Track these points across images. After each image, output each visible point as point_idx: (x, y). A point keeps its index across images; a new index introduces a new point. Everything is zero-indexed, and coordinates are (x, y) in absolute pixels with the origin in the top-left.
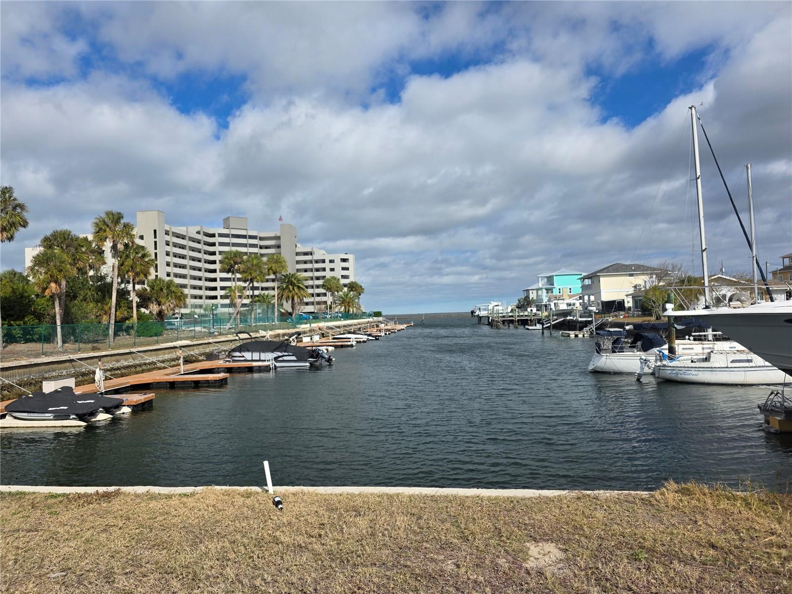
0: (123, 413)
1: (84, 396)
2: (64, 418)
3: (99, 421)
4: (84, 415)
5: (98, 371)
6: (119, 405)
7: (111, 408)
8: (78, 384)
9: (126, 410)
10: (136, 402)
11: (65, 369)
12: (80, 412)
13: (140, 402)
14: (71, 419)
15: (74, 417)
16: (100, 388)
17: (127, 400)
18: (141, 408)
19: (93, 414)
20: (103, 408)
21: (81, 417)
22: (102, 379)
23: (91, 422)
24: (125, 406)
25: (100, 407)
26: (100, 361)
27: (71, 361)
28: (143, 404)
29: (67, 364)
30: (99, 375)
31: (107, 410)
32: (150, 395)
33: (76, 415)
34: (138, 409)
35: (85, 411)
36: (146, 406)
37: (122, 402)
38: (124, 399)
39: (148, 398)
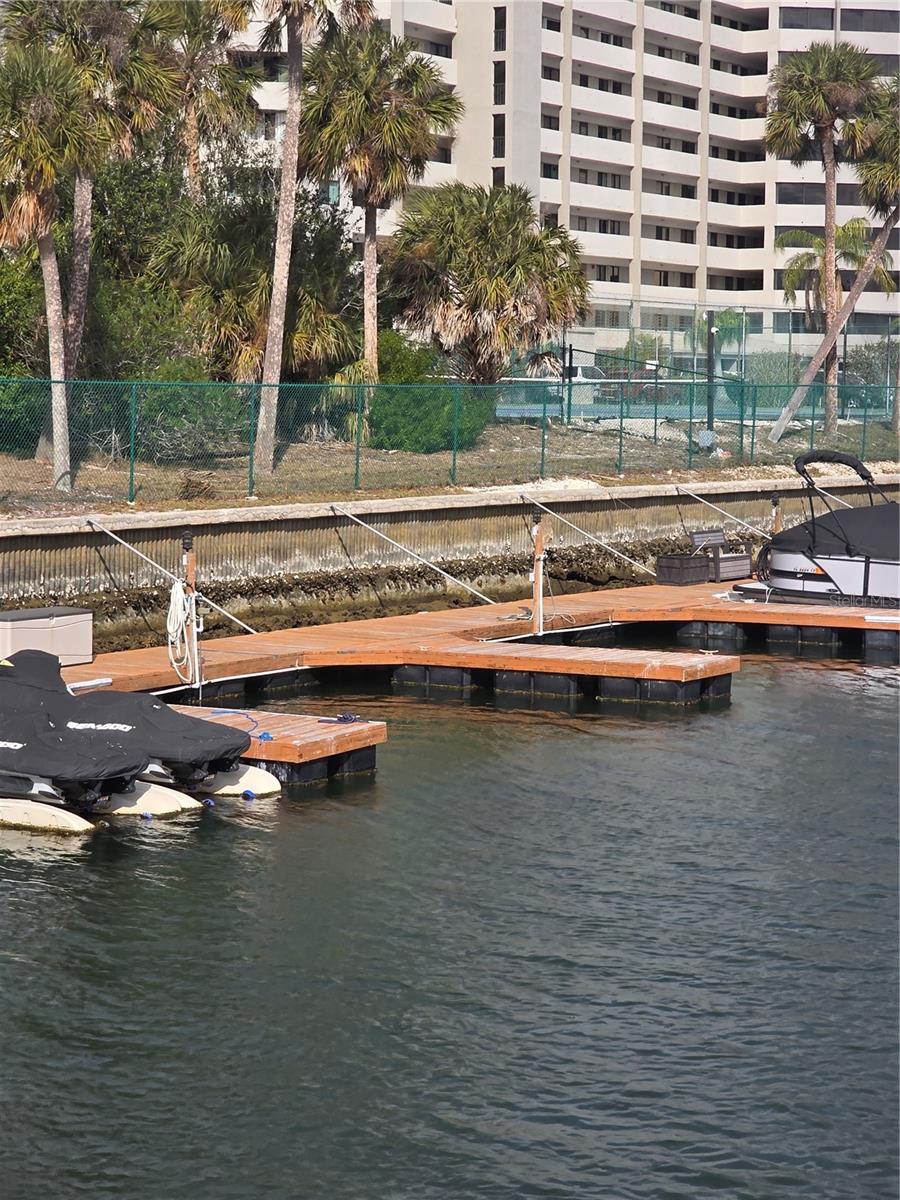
0: (247, 796)
1: (98, 703)
2: (10, 788)
3: (143, 817)
4: (87, 785)
5: (177, 593)
6: (229, 759)
7: (196, 765)
8: (103, 643)
9: (259, 781)
10: (302, 750)
11: (73, 570)
12: (70, 772)
13: (318, 754)
14: (33, 798)
15: (47, 788)
16: (184, 671)
17: (264, 736)
18: (323, 783)
19: (120, 785)
20: (165, 763)
21: (73, 796)
22: (195, 630)
23: (110, 817)
24: (254, 762)
25: (152, 758)
26: (187, 548)
27: (96, 539)
28: (334, 763)
29: (82, 553)
30: (180, 610)
31: (182, 777)
32: (364, 729)
33: (56, 782)
34: (309, 783)
35: (87, 771)
36: (346, 773)
37: (247, 744)
38: (256, 733)
39: (353, 737)
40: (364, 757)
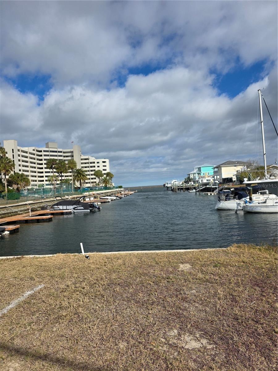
0: (6, 234)
6: (3, 231)
9: (7, 233)
10: (11, 229)
13: (13, 229)
18: (13, 232)
24: (6, 231)
28: (14, 230)
32: (18, 226)
34: (12, 232)
36: (16, 231)
37: (5, 229)
38: (6, 228)
39: (17, 227)
40: (17, 229)
